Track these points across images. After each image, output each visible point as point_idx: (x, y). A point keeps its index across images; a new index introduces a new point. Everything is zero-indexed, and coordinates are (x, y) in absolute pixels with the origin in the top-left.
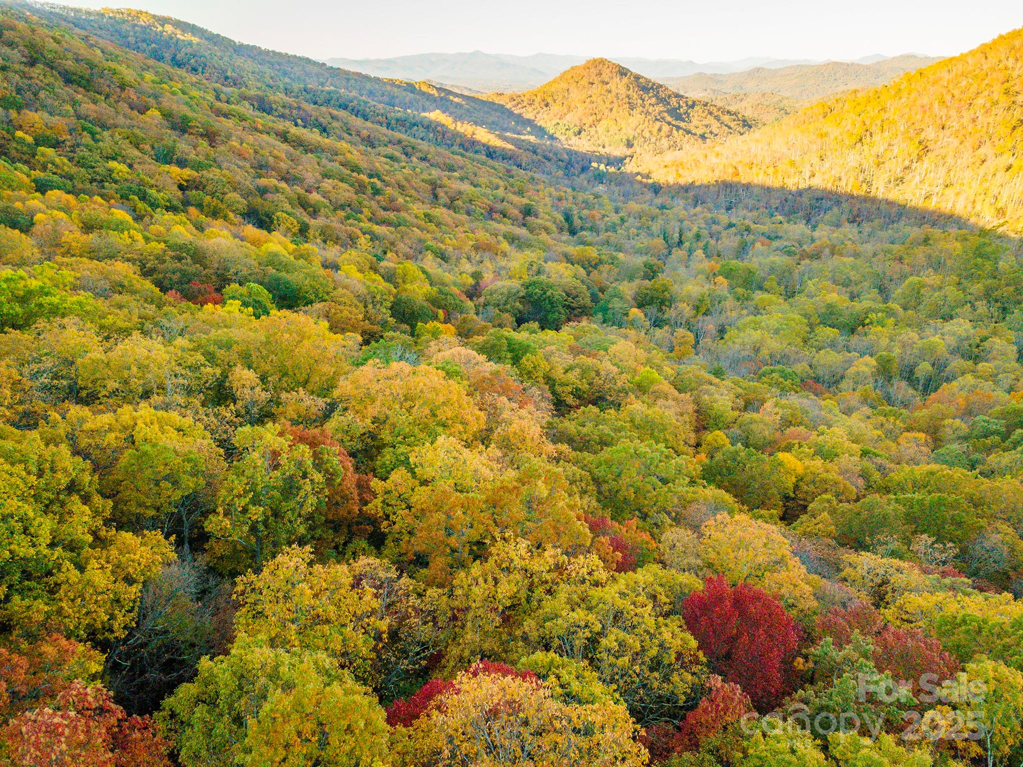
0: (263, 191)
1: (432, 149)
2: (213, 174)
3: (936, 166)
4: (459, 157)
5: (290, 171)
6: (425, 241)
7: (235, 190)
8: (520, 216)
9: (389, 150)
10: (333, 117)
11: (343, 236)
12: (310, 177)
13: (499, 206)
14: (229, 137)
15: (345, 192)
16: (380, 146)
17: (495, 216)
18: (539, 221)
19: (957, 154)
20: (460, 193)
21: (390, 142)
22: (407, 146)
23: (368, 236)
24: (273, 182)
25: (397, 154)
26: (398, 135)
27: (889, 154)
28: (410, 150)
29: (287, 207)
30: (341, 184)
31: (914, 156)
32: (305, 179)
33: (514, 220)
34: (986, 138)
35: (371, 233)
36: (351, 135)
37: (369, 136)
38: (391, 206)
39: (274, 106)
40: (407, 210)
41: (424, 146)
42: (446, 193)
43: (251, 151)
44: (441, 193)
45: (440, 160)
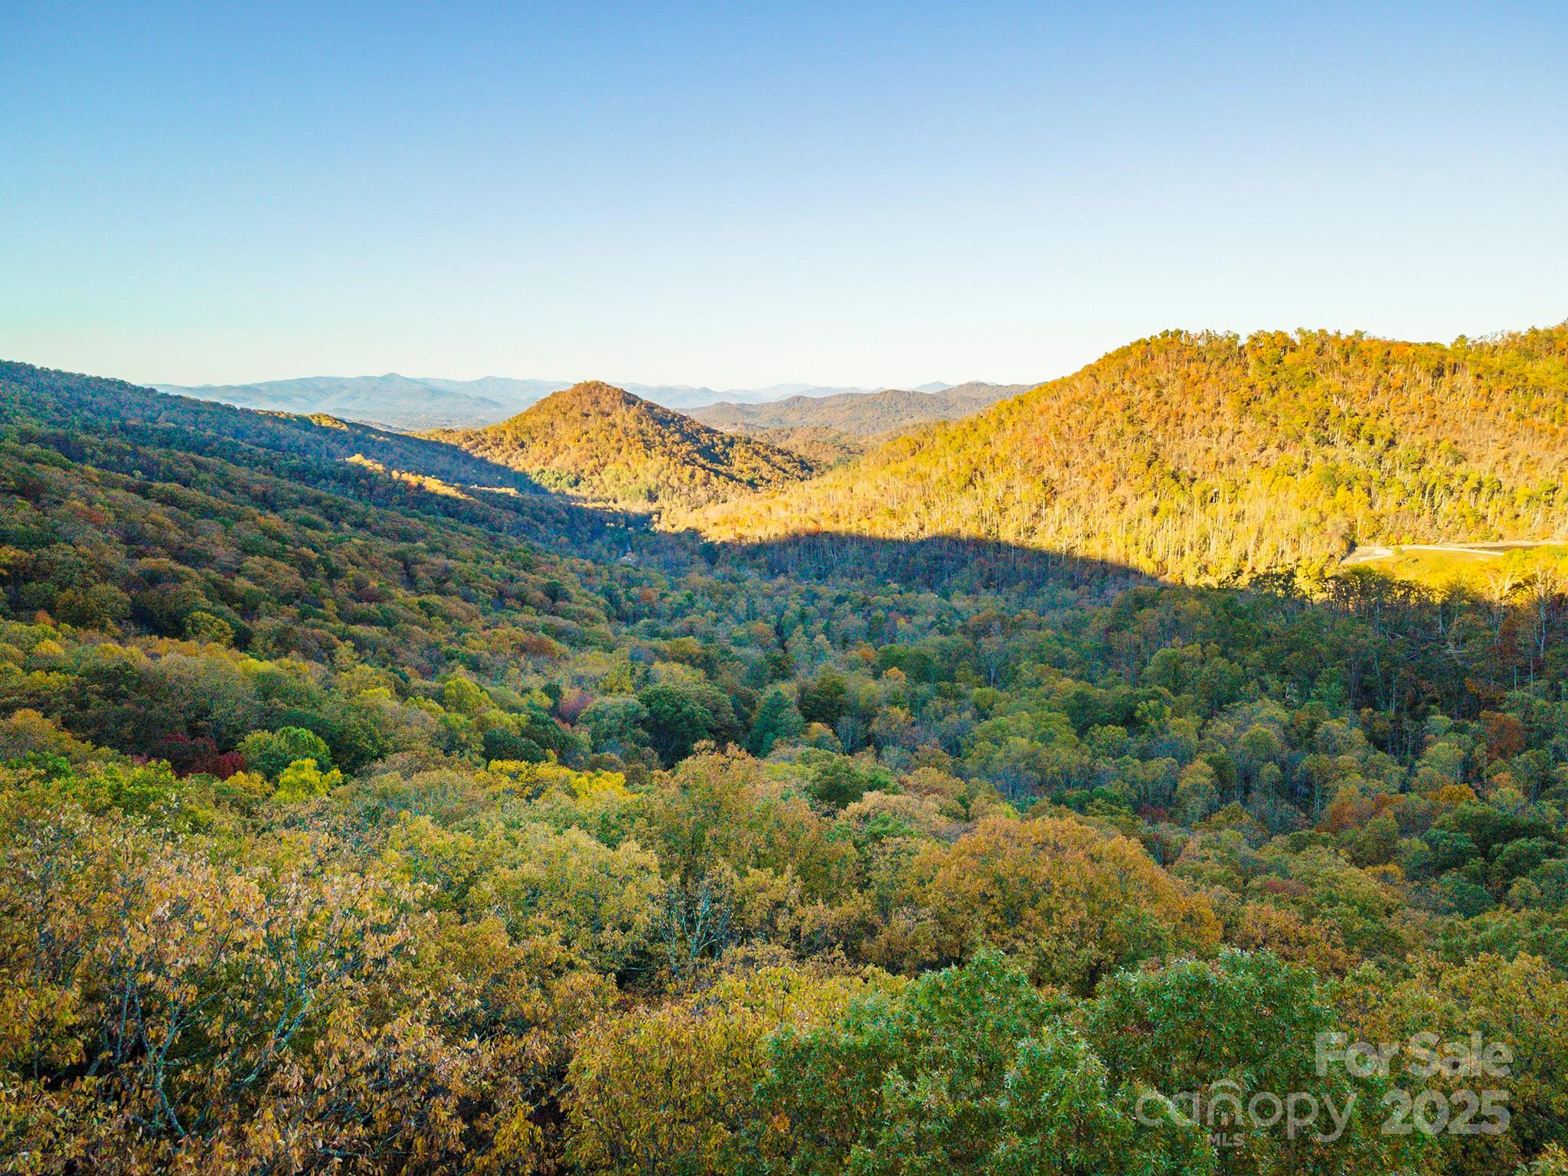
0: (153, 578)
2: (59, 553)
3: (1071, 512)
6: (437, 646)
12: (224, 553)
13: (514, 588)
17: (510, 602)
18: (572, 606)
19: (1092, 497)
21: (302, 501)
27: (1010, 498)
30: (276, 563)
31: (1041, 500)
34: (1120, 476)
36: (232, 492)
38: (360, 592)
41: (359, 507)
42: (427, 571)
43: (112, 515)
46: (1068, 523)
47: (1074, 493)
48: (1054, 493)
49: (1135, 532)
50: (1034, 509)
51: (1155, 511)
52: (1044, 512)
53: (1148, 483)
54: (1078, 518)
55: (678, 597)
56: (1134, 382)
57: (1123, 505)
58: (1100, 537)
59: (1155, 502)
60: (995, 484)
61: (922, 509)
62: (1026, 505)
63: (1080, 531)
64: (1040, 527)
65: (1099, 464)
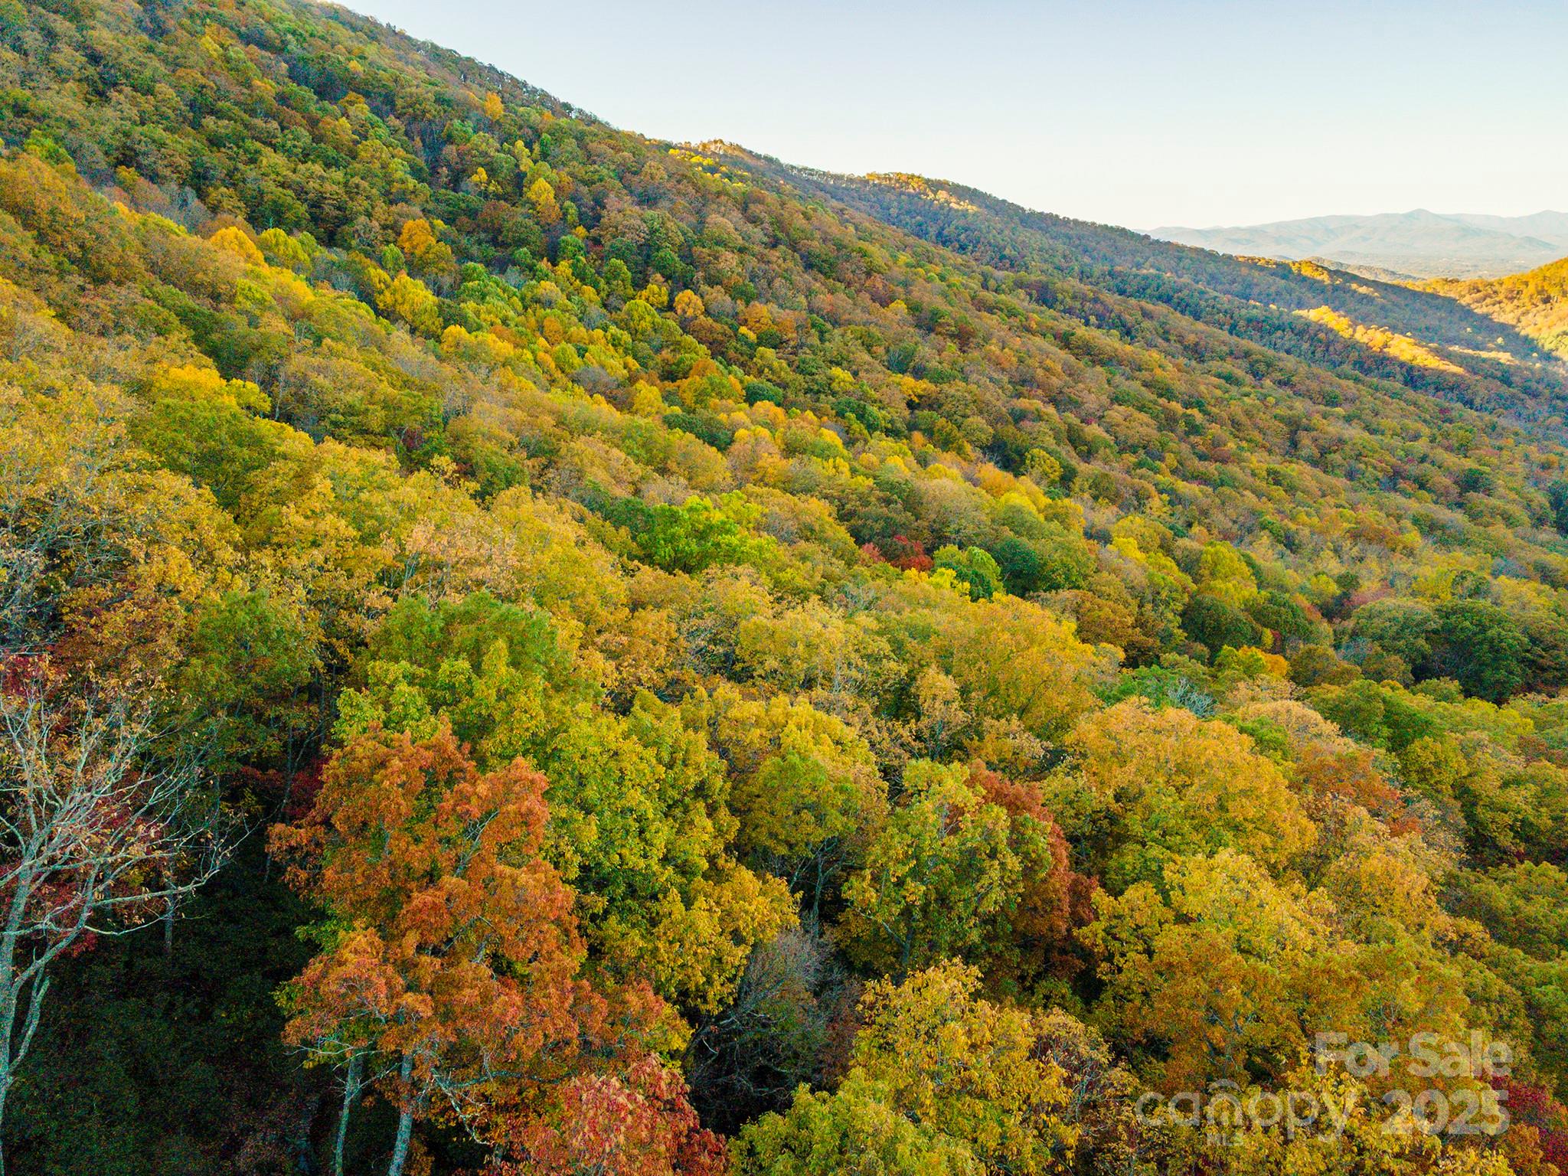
0: (1019, 417)
1: (1303, 369)
2: (956, 389)
4: (1351, 383)
5: (1066, 390)
6: (1261, 514)
7: (981, 412)
8: (1455, 490)
9: (1228, 367)
10: (1146, 315)
11: (1127, 493)
12: (1092, 402)
13: (1413, 469)
14: (987, 339)
15: (1142, 426)
16: (1213, 359)
17: (1402, 485)
18: (1493, 501)
20: (1341, 441)
21: (1231, 353)
22: (1257, 361)
23: (1165, 497)
24: (1037, 404)
25: (1239, 373)
26: (1245, 344)
28: (1262, 367)
29: (1050, 441)
30: (1137, 414)
32: (1083, 403)
33: (1440, 496)
35: (1171, 492)
36: (1168, 340)
37: (1196, 344)
38: (1214, 453)
39: (1060, 296)
40: (1239, 460)
41: (1290, 362)
42: (1315, 440)
43: (1014, 359)
44: (1305, 439)
45: (1314, 386)
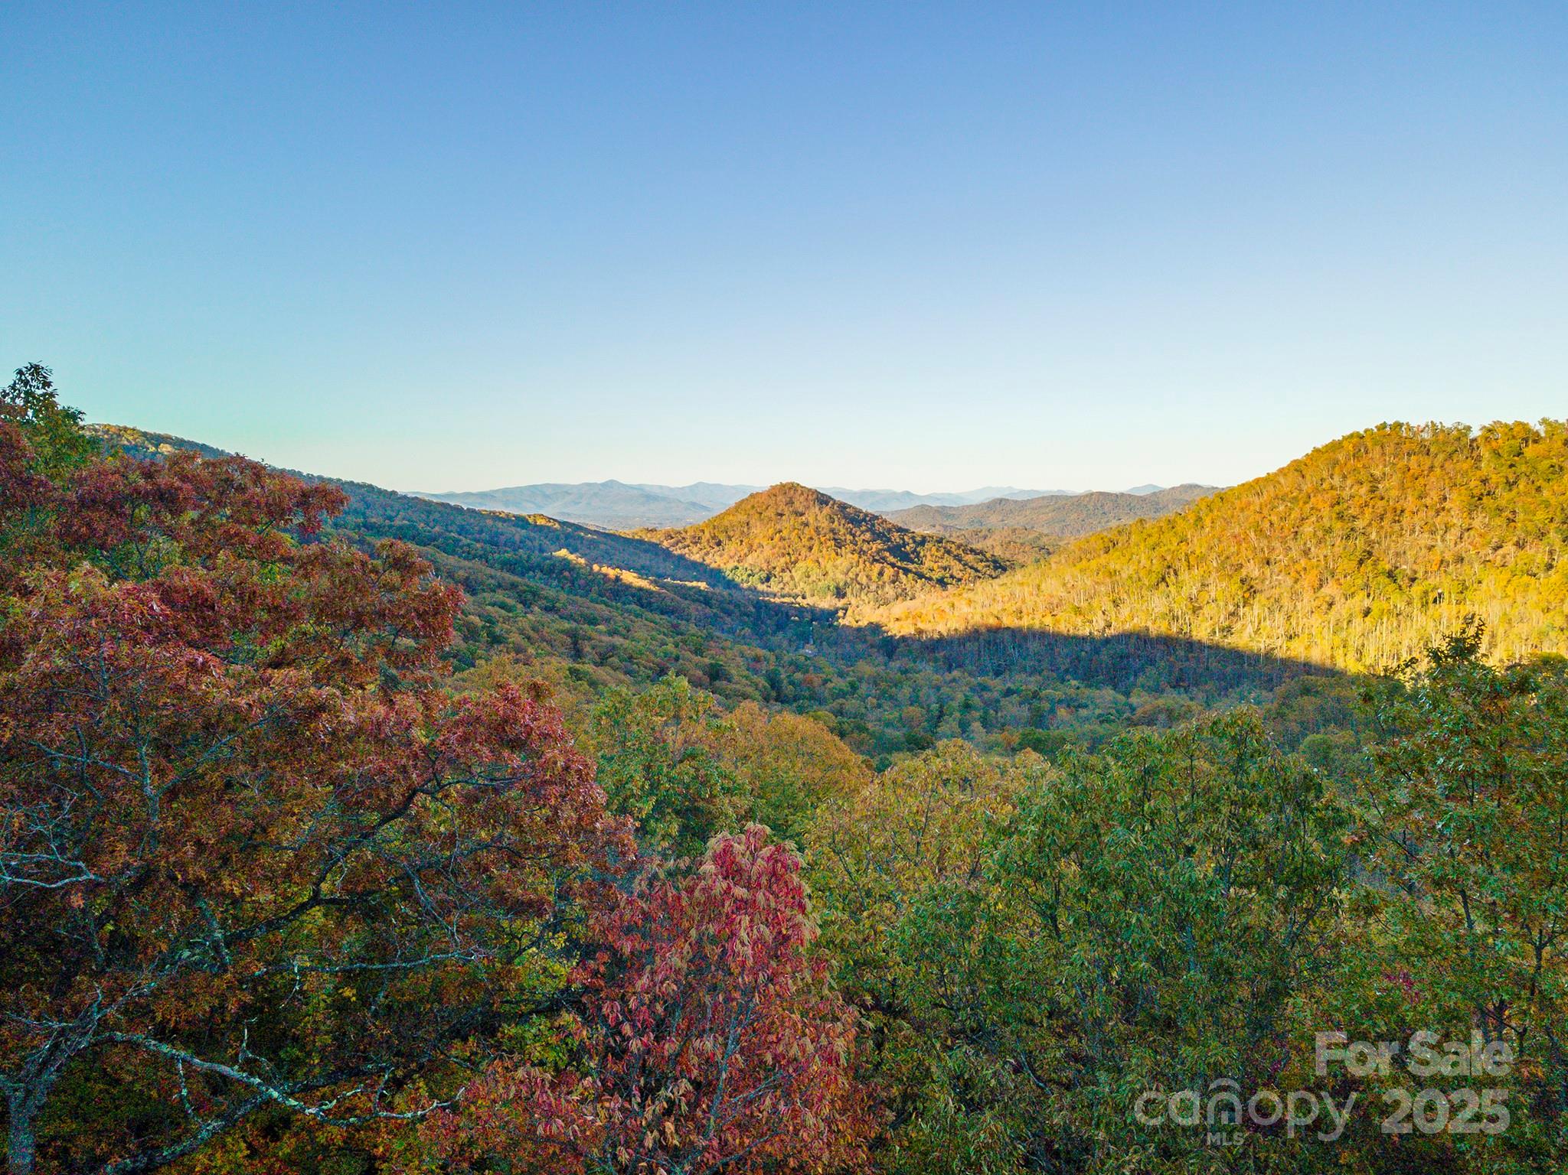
1: (563, 596)
3: (1271, 611)
4: (603, 606)
8: (706, 679)
9: (499, 596)
18: (731, 686)
19: (1295, 595)
25: (511, 602)
26: (511, 577)
27: (1204, 597)
28: (529, 596)
31: (1239, 598)
34: (1327, 575)
45: (574, 611)
46: (1268, 622)
47: (1276, 592)
48: (1253, 591)
49: (1344, 634)
50: (1231, 608)
51: (1367, 613)
52: (1241, 611)
53: (1359, 582)
54: (1280, 618)
55: (842, 684)
56: (1345, 477)
57: (1331, 605)
58: (1304, 637)
59: (1367, 603)
60: (1189, 582)
61: (1109, 606)
62: (1222, 604)
63: (1281, 631)
64: (1237, 627)
65: (1303, 562)
